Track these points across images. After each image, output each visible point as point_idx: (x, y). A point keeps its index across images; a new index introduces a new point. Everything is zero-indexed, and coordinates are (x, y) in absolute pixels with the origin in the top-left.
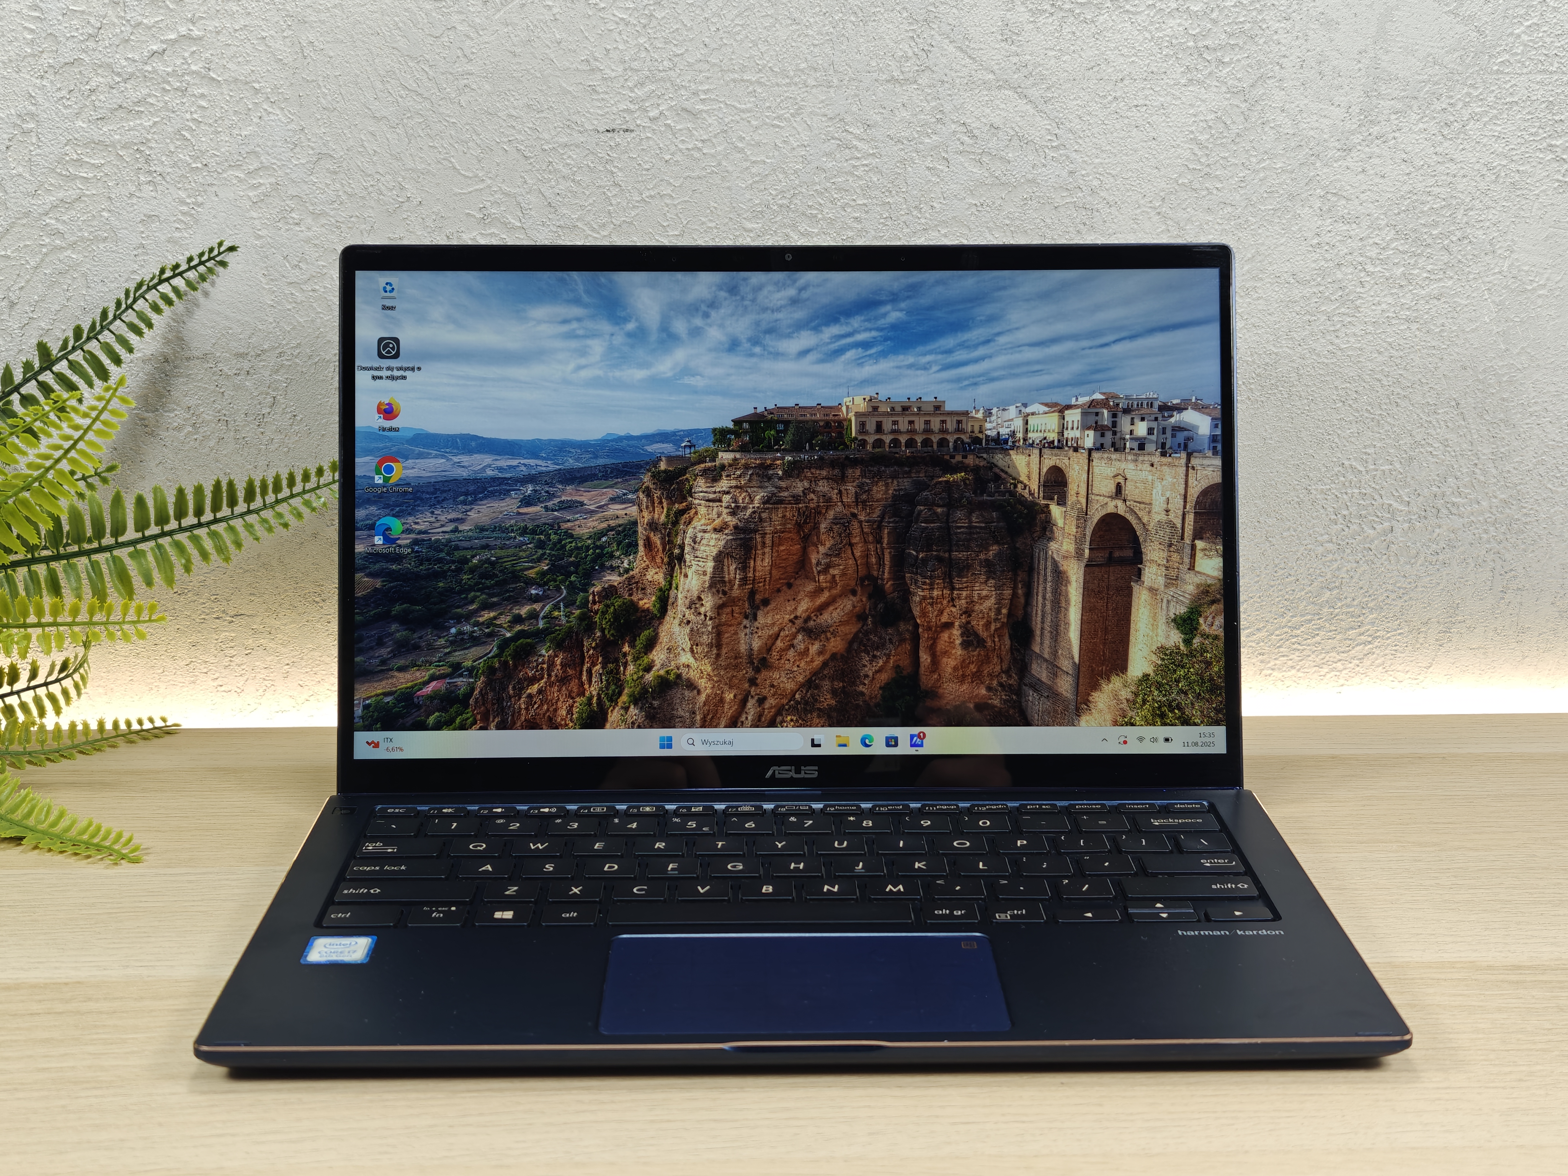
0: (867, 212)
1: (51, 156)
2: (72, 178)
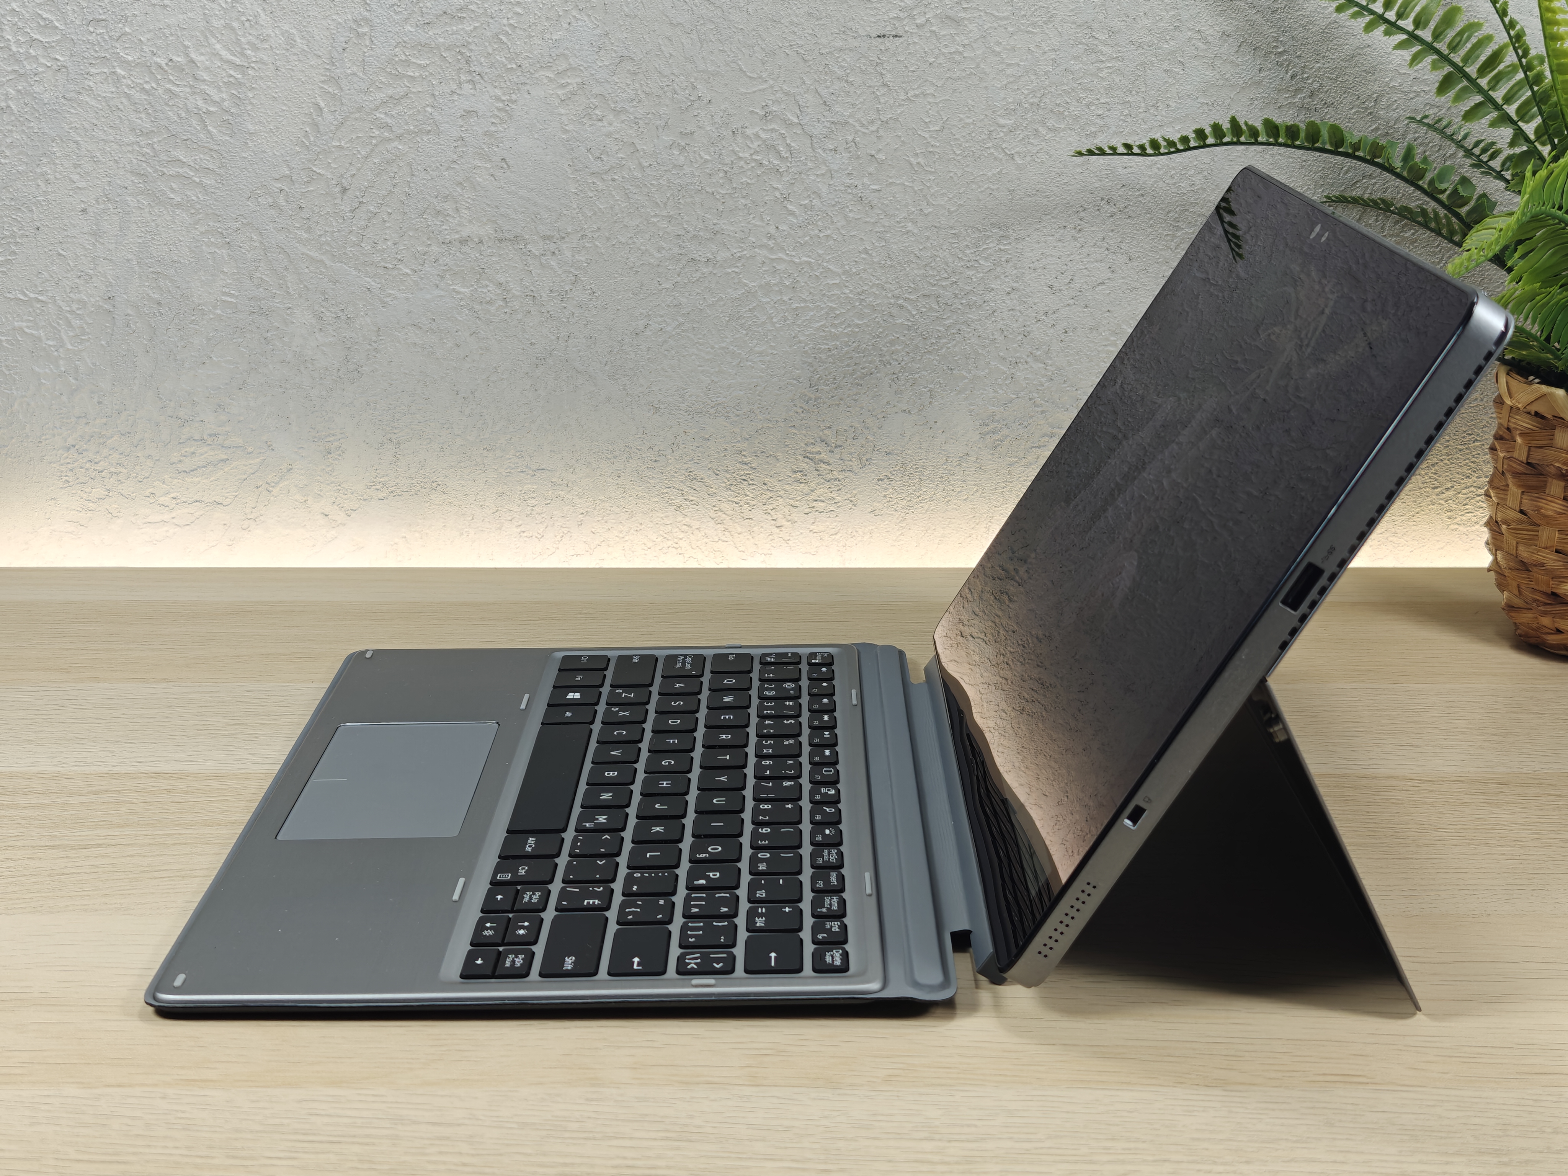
0: (1109, 110)
1: (383, 57)
2: (399, 76)
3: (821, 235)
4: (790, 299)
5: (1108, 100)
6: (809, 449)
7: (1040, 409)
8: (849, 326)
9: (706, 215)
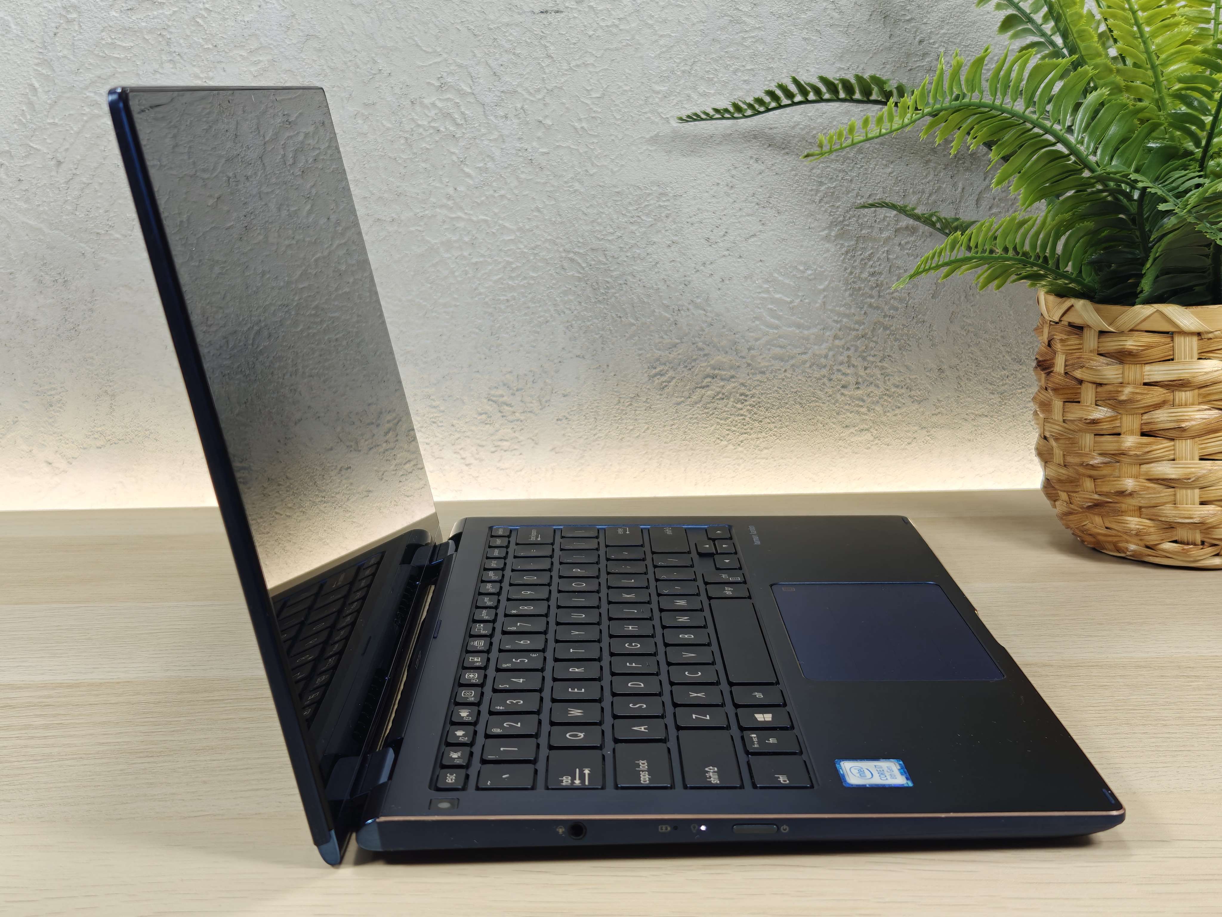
3: (496, 195)
4: (470, 255)
5: (753, 67)
6: (493, 392)
7: (702, 353)
8: (525, 278)
9: (391, 179)
